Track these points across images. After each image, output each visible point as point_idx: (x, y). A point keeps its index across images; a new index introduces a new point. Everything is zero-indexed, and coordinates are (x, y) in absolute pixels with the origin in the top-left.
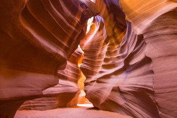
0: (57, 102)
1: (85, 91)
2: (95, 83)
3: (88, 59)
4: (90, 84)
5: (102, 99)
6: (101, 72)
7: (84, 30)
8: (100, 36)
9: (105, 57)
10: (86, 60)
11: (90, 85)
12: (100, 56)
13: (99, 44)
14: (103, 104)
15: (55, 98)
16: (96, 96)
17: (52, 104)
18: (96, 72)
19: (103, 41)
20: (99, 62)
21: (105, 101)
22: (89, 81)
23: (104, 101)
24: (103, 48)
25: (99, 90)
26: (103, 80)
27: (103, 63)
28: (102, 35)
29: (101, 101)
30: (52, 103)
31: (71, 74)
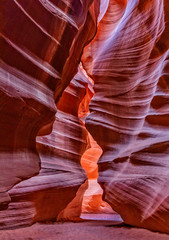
0: (33, 212)
1: (102, 184)
2: (126, 165)
3: (107, 100)
4: (115, 165)
5: (149, 207)
6: (143, 136)
7: (93, 13)
8: (141, 26)
9: (154, 92)
10: (101, 104)
11: (115, 169)
12: (141, 90)
13: (139, 53)
14: (150, 218)
15: (27, 203)
16: (130, 197)
17: (22, 218)
18: (129, 136)
19: (152, 44)
20: (138, 108)
21: (158, 212)
22: (110, 158)
23: (153, 211)
24: (149, 65)
25: (139, 183)
26: (149, 158)
27: (149, 112)
28: (150, 21)
29: (146, 212)
30: (20, 215)
31: (62, 142)
